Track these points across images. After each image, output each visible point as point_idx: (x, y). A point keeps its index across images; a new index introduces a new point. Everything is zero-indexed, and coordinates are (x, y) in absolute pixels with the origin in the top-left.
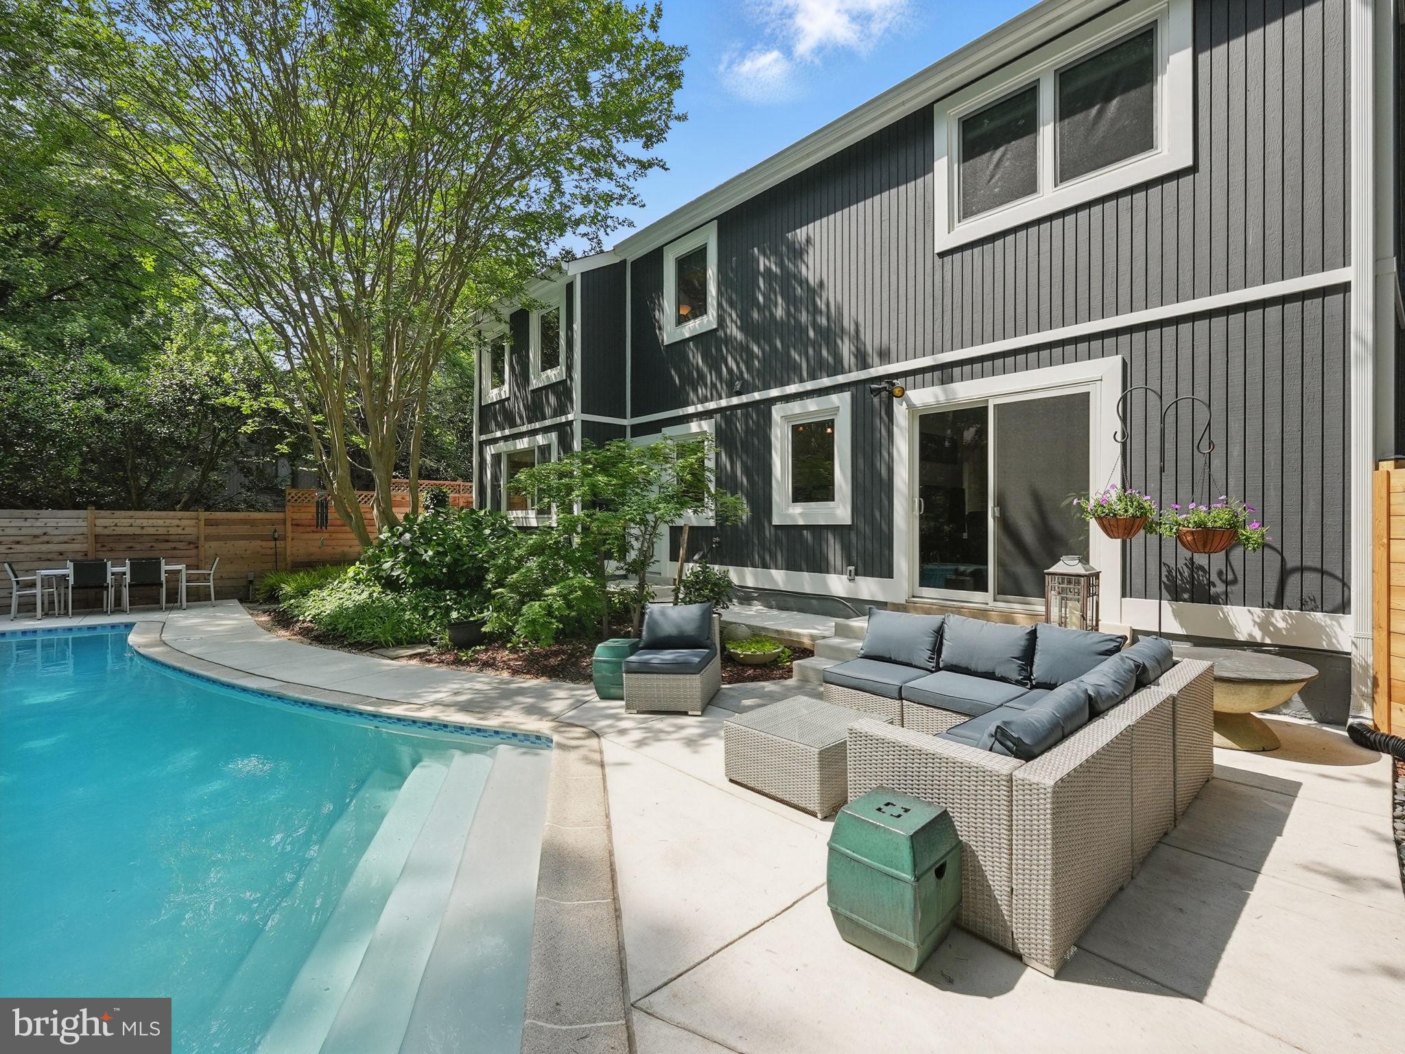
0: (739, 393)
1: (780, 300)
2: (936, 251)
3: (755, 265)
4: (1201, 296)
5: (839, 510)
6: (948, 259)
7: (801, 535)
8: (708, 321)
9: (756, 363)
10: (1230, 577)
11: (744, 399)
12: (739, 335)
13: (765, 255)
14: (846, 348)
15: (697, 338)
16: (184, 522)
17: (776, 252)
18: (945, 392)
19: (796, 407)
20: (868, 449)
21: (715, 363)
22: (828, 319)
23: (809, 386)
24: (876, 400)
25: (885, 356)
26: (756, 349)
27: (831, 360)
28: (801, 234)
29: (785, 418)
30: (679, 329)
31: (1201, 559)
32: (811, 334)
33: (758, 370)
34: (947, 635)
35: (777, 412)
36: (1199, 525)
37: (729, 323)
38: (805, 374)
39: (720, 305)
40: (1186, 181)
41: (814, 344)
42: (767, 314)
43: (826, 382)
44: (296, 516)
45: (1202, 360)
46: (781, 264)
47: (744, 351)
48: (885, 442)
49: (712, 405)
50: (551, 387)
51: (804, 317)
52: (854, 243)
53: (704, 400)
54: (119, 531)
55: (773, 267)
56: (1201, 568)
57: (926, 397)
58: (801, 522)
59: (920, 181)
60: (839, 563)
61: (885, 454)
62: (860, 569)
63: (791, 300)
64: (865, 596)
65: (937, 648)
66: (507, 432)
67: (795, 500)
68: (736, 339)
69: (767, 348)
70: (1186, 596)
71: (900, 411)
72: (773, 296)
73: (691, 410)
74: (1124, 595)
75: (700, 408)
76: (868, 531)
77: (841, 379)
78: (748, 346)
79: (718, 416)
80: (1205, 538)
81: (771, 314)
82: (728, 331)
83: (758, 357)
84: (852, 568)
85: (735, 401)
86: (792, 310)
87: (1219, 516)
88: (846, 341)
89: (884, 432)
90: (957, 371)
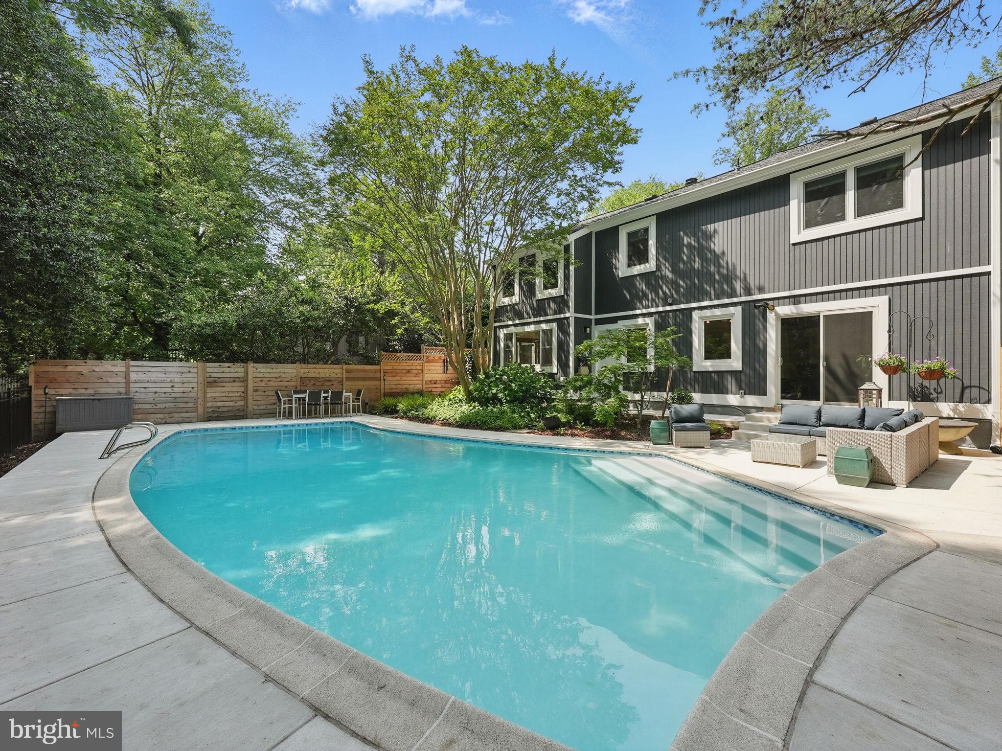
0: (670, 305)
1: (697, 259)
2: (791, 242)
3: (681, 241)
4: (926, 273)
5: (735, 363)
6: (797, 247)
7: (711, 376)
8: (650, 266)
9: (682, 290)
10: (939, 391)
11: (674, 307)
12: (671, 275)
13: (687, 236)
14: (738, 286)
15: (642, 275)
16: (337, 371)
17: (695, 235)
18: (796, 308)
19: (708, 313)
20: (752, 334)
21: (654, 289)
22: (727, 270)
23: (716, 302)
24: (756, 311)
25: (761, 290)
26: (681, 283)
27: (729, 290)
28: (711, 227)
29: (700, 318)
30: (630, 269)
31: (926, 383)
32: (717, 277)
33: (683, 294)
34: (822, 412)
35: (695, 315)
36: (927, 368)
37: (663, 268)
38: (713, 297)
39: (657, 259)
40: (919, 223)
41: (718, 282)
42: (689, 266)
43: (726, 301)
44: (385, 367)
45: (926, 300)
46: (698, 242)
47: (674, 284)
48: (762, 331)
49: (653, 310)
50: (553, 299)
51: (712, 269)
52: (743, 235)
53: (647, 307)
54: (310, 375)
55: (693, 243)
56: (926, 387)
57: (786, 310)
58: (711, 370)
59: (782, 209)
60: (734, 389)
61: (762, 337)
62: (747, 392)
63: (703, 258)
64: (750, 404)
65: (819, 418)
66: (517, 322)
67: (706, 358)
68: (668, 277)
69: (689, 282)
70: (919, 399)
71: (771, 316)
72: (693, 257)
73: (638, 312)
74: (890, 399)
75: (644, 311)
76: (752, 374)
77: (735, 300)
78: (676, 281)
79: (657, 316)
80: (930, 374)
81: (691, 265)
82: (663, 273)
83: (683, 287)
84: (743, 391)
85: (668, 308)
86: (705, 265)
87: (935, 364)
88: (738, 281)
89: (761, 326)
90: (802, 299)
